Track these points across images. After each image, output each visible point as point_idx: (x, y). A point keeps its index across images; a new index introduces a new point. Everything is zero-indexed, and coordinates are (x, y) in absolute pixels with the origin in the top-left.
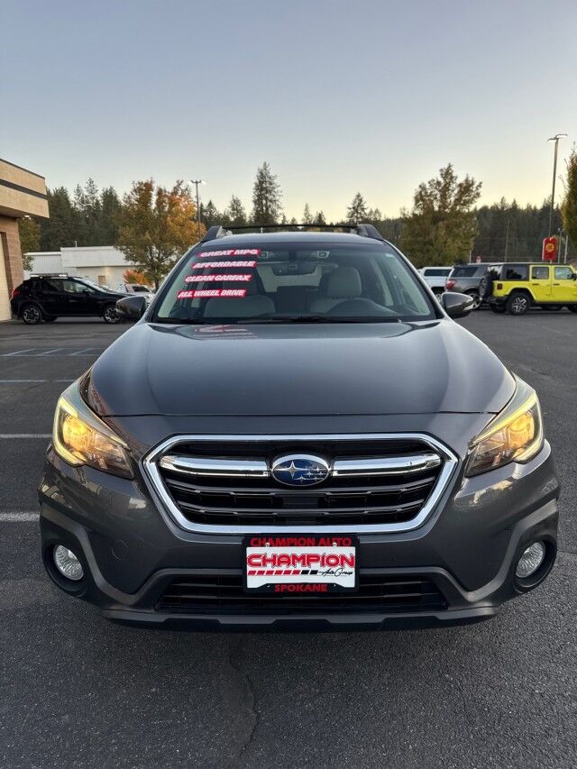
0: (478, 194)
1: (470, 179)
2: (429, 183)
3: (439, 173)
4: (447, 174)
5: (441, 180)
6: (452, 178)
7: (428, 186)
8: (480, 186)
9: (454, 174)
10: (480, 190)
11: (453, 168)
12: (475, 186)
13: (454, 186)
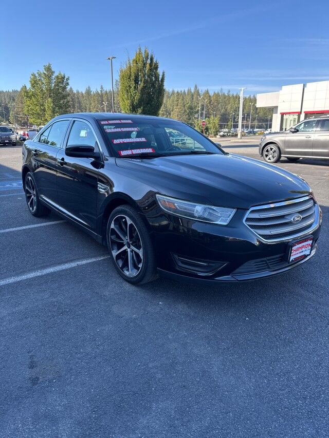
0: (68, 84)
2: (38, 73)
4: (48, 69)
5: (45, 72)
7: (37, 75)
10: (69, 81)
13: (53, 77)
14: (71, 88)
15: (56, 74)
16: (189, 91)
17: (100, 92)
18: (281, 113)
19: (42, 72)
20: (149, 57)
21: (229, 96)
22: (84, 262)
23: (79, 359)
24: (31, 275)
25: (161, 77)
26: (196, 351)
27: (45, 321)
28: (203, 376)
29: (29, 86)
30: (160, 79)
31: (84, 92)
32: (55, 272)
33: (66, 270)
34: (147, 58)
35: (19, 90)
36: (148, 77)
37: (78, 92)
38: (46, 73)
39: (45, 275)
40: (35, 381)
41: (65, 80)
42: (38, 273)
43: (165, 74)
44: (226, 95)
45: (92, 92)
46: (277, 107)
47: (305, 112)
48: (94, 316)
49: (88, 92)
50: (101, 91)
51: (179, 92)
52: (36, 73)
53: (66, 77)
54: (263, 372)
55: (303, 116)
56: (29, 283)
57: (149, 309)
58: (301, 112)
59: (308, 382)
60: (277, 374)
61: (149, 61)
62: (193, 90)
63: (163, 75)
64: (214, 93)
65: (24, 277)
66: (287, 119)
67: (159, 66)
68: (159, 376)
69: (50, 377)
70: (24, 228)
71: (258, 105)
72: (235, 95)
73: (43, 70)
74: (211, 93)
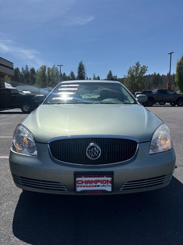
53: (146, 67)
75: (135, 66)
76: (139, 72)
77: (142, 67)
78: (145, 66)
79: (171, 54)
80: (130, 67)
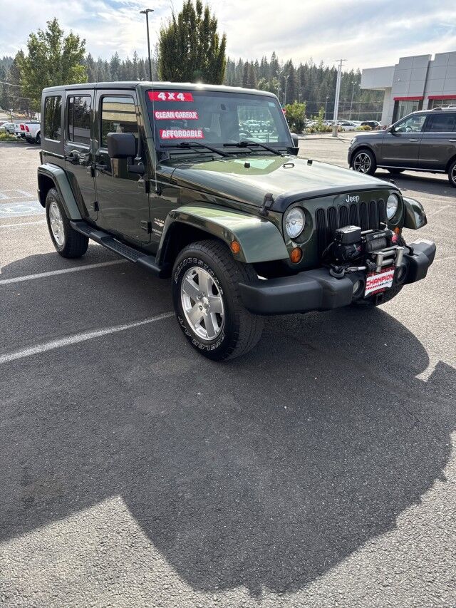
1: (75, 35)
3: (47, 24)
4: (54, 26)
6: (59, 31)
7: (37, 36)
8: (84, 42)
9: (61, 28)
11: (58, 22)
12: (80, 42)
14: (89, 56)
15: (66, 35)
16: (264, 62)
17: (132, 62)
18: (395, 99)
19: (45, 32)
20: (203, 10)
21: (321, 69)
22: (100, 333)
23: (87, 472)
24: (28, 352)
25: (220, 41)
26: (239, 462)
27: (44, 419)
28: (244, 496)
29: (26, 53)
30: (219, 46)
31: (109, 62)
32: (60, 348)
33: (76, 344)
34: (200, 12)
35: (14, 57)
36: (202, 41)
37: (100, 62)
38: (51, 33)
39: (47, 352)
40: (29, 502)
41: (80, 45)
42: (38, 349)
43: (226, 37)
44: (318, 68)
45: (121, 62)
46: (389, 89)
47: (429, 97)
48: (109, 412)
49: (115, 62)
50: (135, 60)
51: (249, 62)
52: (35, 33)
53: (81, 40)
54: (322, 492)
55: (426, 102)
56: (25, 363)
57: (183, 402)
58: (423, 98)
59: (377, 504)
60: (340, 493)
61: (203, 17)
62: (269, 61)
63: (224, 39)
64: (301, 64)
65: (18, 355)
66: (403, 107)
67: (218, 25)
68: (188, 496)
69: (49, 497)
70: (20, 279)
71: (363, 86)
72: (330, 69)
73: (46, 29)
74: (296, 66)
75: (48, 34)
76: (62, 52)
77: (67, 40)
78: (78, 38)
79: (146, 12)
80: (30, 36)
